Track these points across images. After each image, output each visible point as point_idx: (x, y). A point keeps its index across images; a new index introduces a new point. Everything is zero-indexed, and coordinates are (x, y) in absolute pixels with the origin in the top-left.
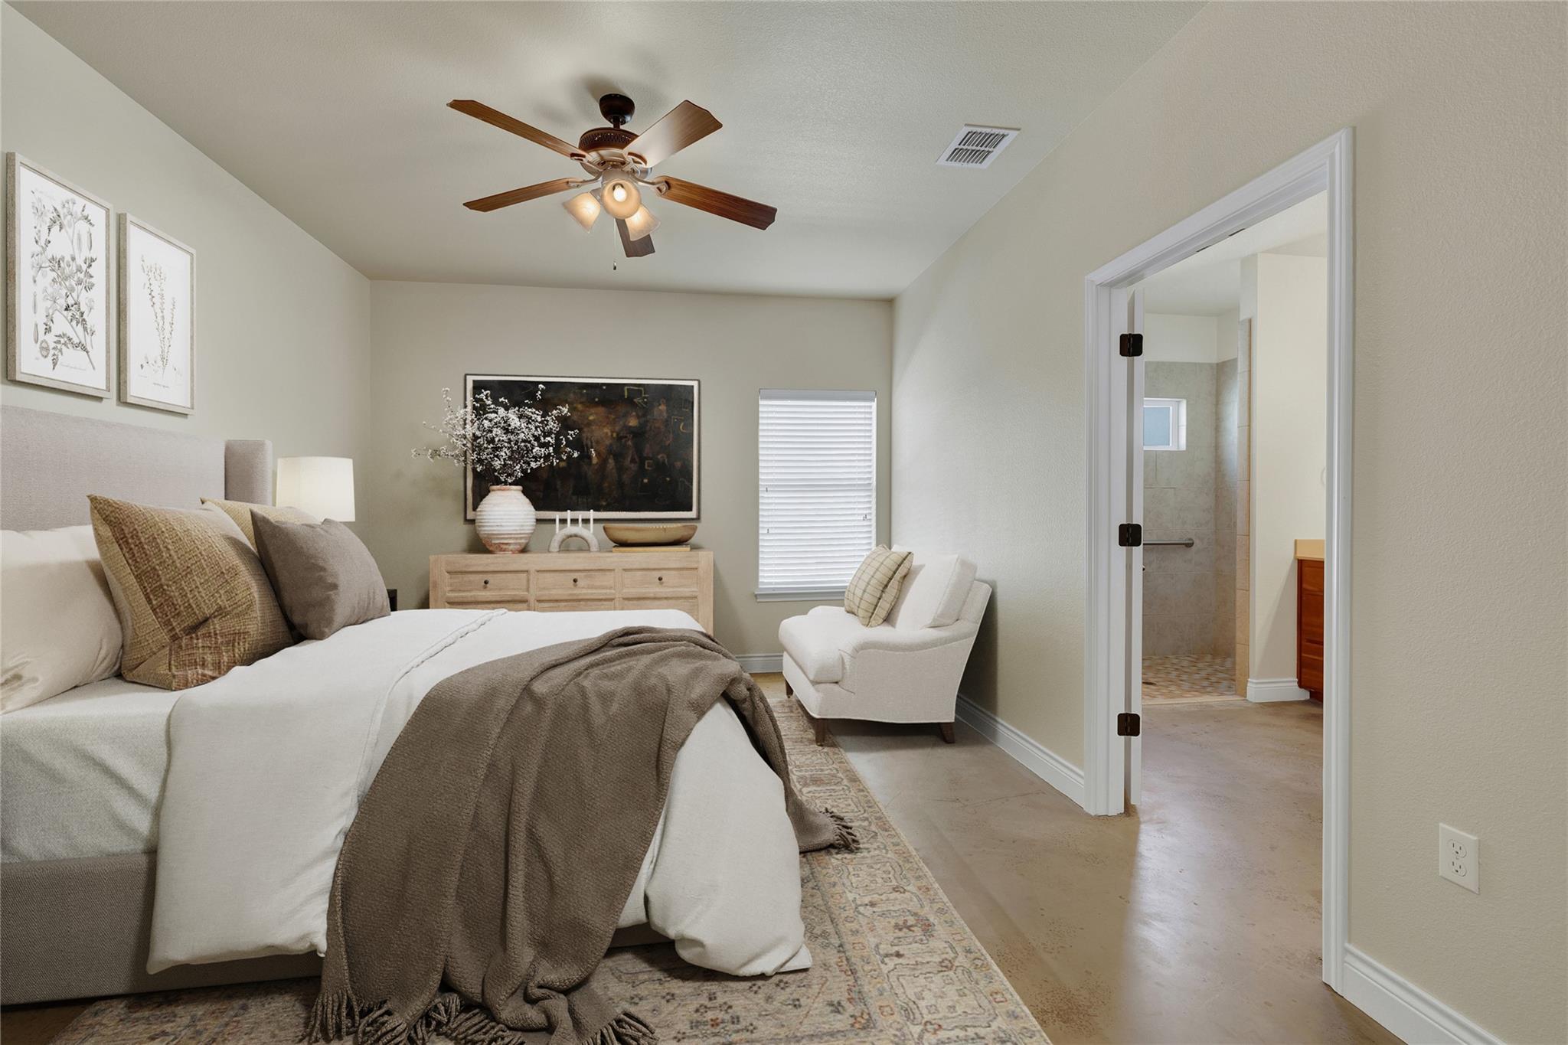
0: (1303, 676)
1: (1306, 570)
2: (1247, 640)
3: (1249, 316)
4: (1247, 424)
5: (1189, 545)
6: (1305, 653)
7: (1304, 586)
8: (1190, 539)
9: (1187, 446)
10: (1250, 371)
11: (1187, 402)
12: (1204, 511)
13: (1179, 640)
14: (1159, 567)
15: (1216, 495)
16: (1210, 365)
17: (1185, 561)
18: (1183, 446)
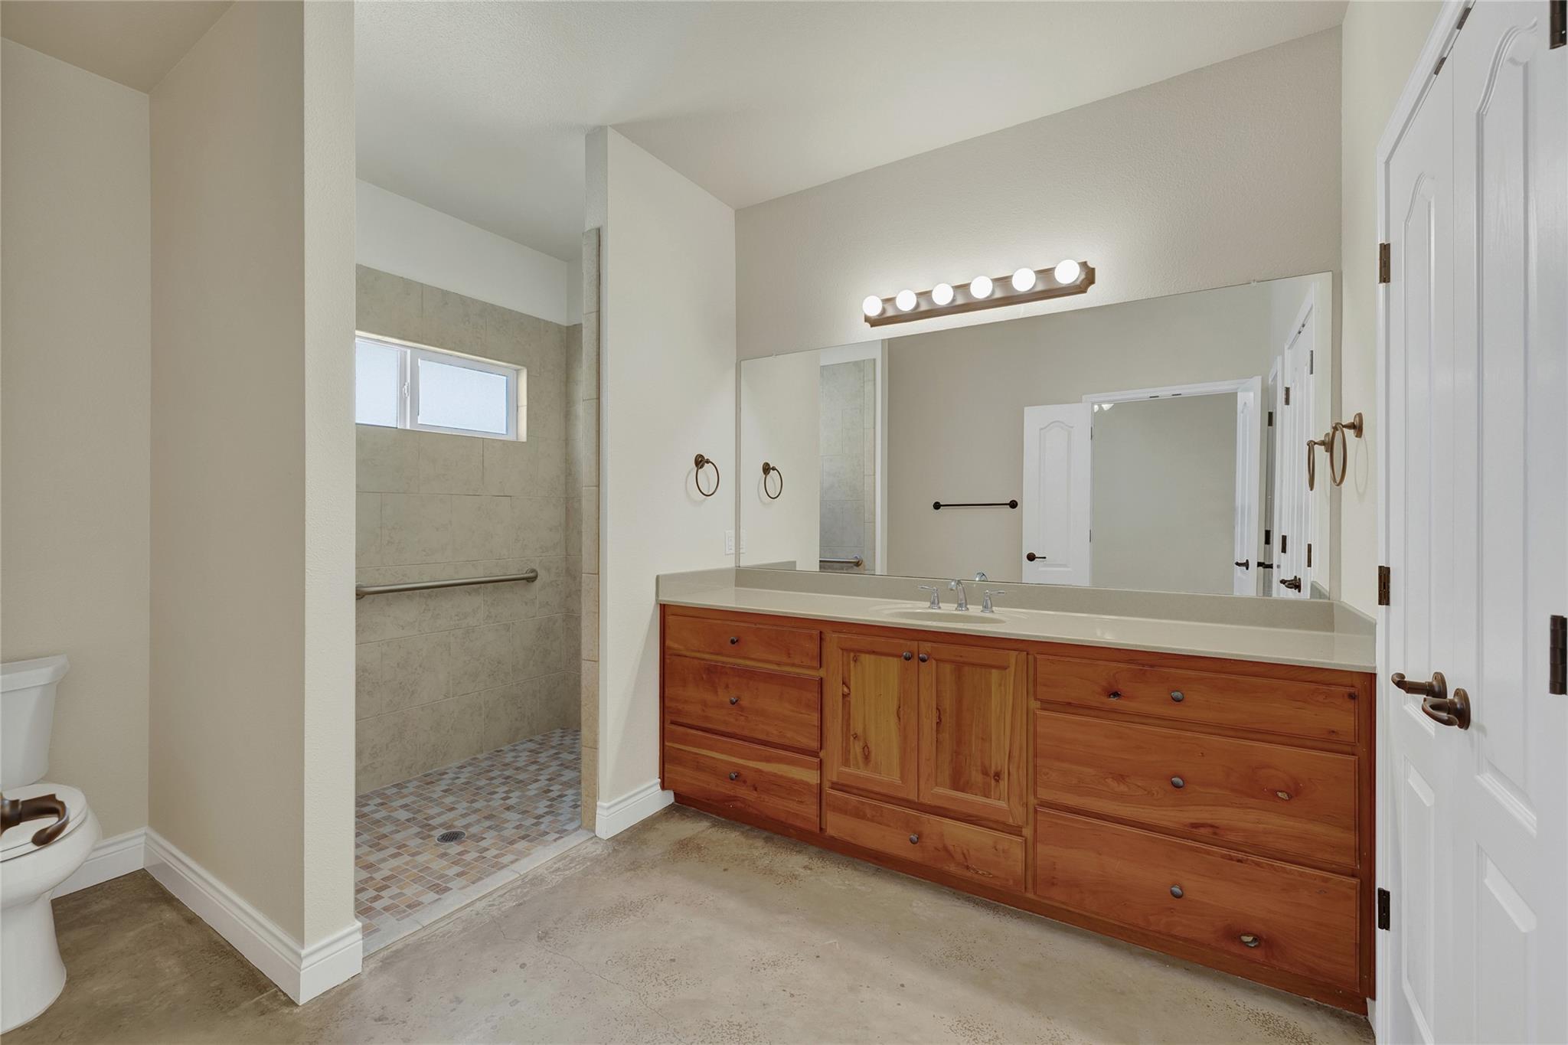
0: (666, 775)
1: (670, 619)
2: (596, 741)
3: (597, 225)
4: (595, 397)
5: (531, 580)
6: (668, 741)
7: (668, 643)
8: (533, 571)
9: (528, 435)
10: (599, 312)
11: (528, 372)
12: (551, 530)
13: (516, 720)
14: (488, 616)
15: (566, 508)
16: (558, 326)
17: (526, 604)
18: (523, 436)
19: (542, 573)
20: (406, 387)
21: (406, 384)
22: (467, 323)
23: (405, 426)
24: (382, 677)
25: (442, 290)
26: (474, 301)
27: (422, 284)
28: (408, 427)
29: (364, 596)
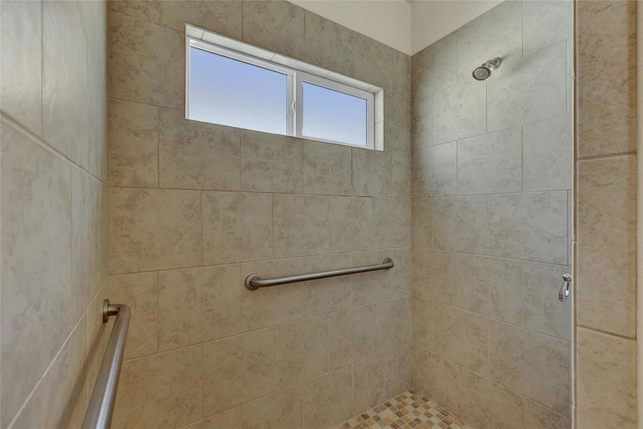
5: (388, 269)
8: (389, 261)
9: (384, 146)
11: (384, 92)
12: (401, 225)
13: (377, 386)
14: (356, 300)
15: (412, 207)
16: (406, 55)
17: (384, 288)
18: (380, 147)
19: (395, 261)
20: (293, 105)
21: (293, 102)
22: (339, 46)
23: (293, 135)
24: (274, 358)
25: (320, 17)
26: (345, 29)
27: (305, 10)
28: (295, 136)
29: (257, 288)
